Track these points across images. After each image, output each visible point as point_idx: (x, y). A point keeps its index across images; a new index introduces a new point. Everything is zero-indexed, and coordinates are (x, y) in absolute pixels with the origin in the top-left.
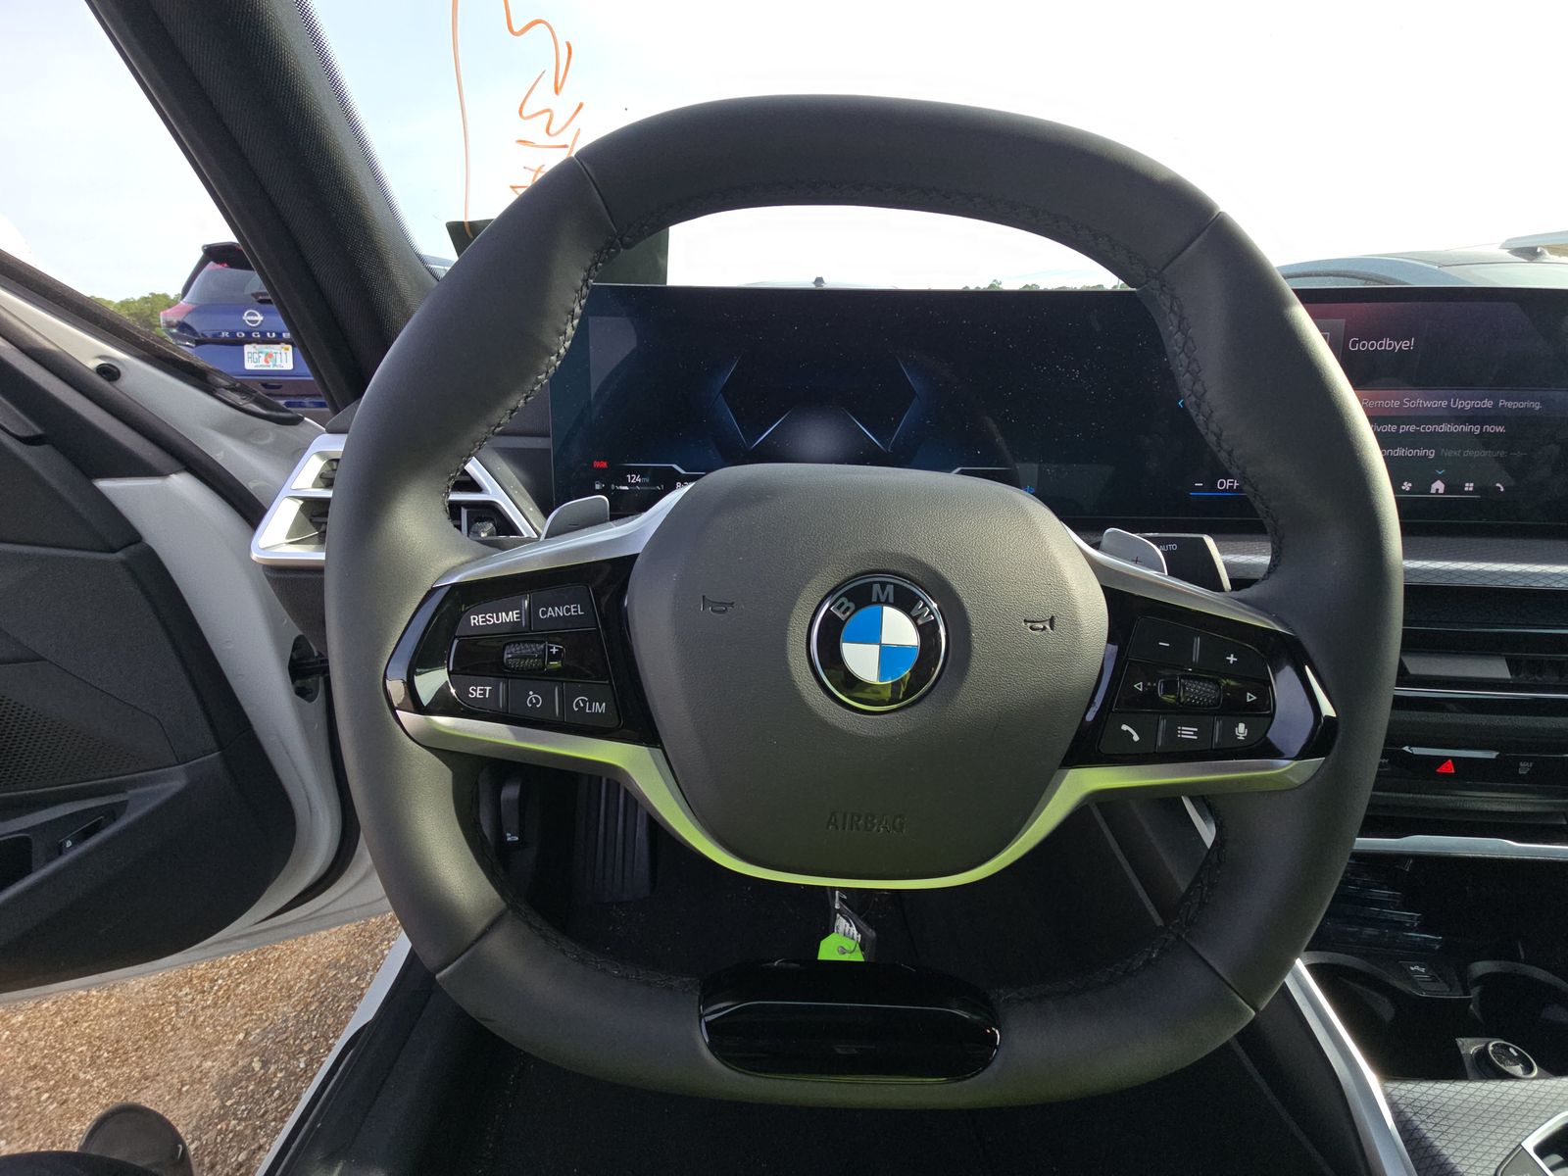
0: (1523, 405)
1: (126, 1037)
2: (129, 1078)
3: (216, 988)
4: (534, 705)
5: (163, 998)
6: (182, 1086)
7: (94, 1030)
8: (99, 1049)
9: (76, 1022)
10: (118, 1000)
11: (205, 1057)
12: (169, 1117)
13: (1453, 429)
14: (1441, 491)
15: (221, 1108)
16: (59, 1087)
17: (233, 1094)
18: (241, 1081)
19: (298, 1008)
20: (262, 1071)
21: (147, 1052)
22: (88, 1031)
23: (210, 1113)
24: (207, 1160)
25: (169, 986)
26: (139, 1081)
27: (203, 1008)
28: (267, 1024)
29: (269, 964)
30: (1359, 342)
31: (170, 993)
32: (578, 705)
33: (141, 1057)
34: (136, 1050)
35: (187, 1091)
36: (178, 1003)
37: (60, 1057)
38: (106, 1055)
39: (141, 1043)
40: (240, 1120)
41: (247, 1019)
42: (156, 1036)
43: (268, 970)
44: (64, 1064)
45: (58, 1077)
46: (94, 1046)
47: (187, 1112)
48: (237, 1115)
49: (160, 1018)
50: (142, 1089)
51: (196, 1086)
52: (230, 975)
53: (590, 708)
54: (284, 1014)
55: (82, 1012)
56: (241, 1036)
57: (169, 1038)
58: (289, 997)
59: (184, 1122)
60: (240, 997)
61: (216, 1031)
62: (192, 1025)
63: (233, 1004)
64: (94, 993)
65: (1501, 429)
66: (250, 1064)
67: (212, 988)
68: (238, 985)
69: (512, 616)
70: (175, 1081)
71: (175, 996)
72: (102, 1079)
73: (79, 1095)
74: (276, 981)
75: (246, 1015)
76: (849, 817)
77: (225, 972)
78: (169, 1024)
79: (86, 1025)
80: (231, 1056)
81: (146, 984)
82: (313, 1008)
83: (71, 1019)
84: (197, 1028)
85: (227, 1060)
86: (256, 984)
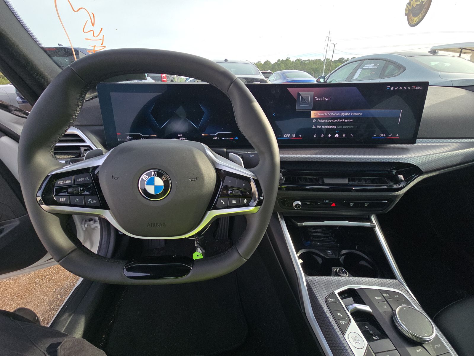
0: (357, 114)
1: (21, 292)
2: (23, 303)
3: (46, 278)
4: (77, 202)
5: (31, 281)
6: (38, 304)
7: (12, 291)
8: (14, 296)
9: (6, 289)
10: (18, 283)
11: (44, 296)
12: (35, 312)
13: (340, 121)
14: (338, 137)
15: (49, 308)
16: (3, 306)
17: (53, 305)
18: (55, 301)
19: (71, 282)
20: (61, 298)
21: (28, 296)
22: (10, 291)
23: (46, 310)
24: (46, 322)
25: (33, 278)
26: (26, 303)
27: (43, 284)
28: (61, 286)
29: (61, 271)
30: (317, 98)
31: (33, 280)
32: (89, 201)
33: (26, 297)
34: (24, 295)
35: (40, 305)
36: (35, 283)
37: (3, 299)
38: (16, 297)
39: (25, 294)
40: (55, 311)
41: (56, 285)
42: (30, 291)
43: (61, 272)
44: (4, 300)
45: (2, 304)
46: (12, 295)
47: (40, 310)
48: (54, 310)
49: (31, 287)
50: (27, 305)
51: (42, 304)
52: (50, 274)
53: (92, 202)
54: (66, 284)
55: (8, 287)
56: (54, 290)
57: (34, 292)
58: (68, 279)
59: (39, 313)
60: (53, 280)
61: (47, 289)
62: (40, 288)
63: (51, 282)
64: (11, 281)
65: (352, 121)
66: (57, 297)
67: (45, 278)
68: (53, 277)
69: (70, 181)
70: (36, 303)
71: (34, 281)
72: (15, 304)
73: (9, 308)
74: (63, 275)
75: (55, 285)
76: (152, 224)
77: (48, 274)
78: (33, 288)
79: (9, 290)
80: (52, 295)
81: (26, 278)
82: (75, 281)
83: (5, 289)
84: (41, 289)
85: (51, 296)
86: (58, 277)
